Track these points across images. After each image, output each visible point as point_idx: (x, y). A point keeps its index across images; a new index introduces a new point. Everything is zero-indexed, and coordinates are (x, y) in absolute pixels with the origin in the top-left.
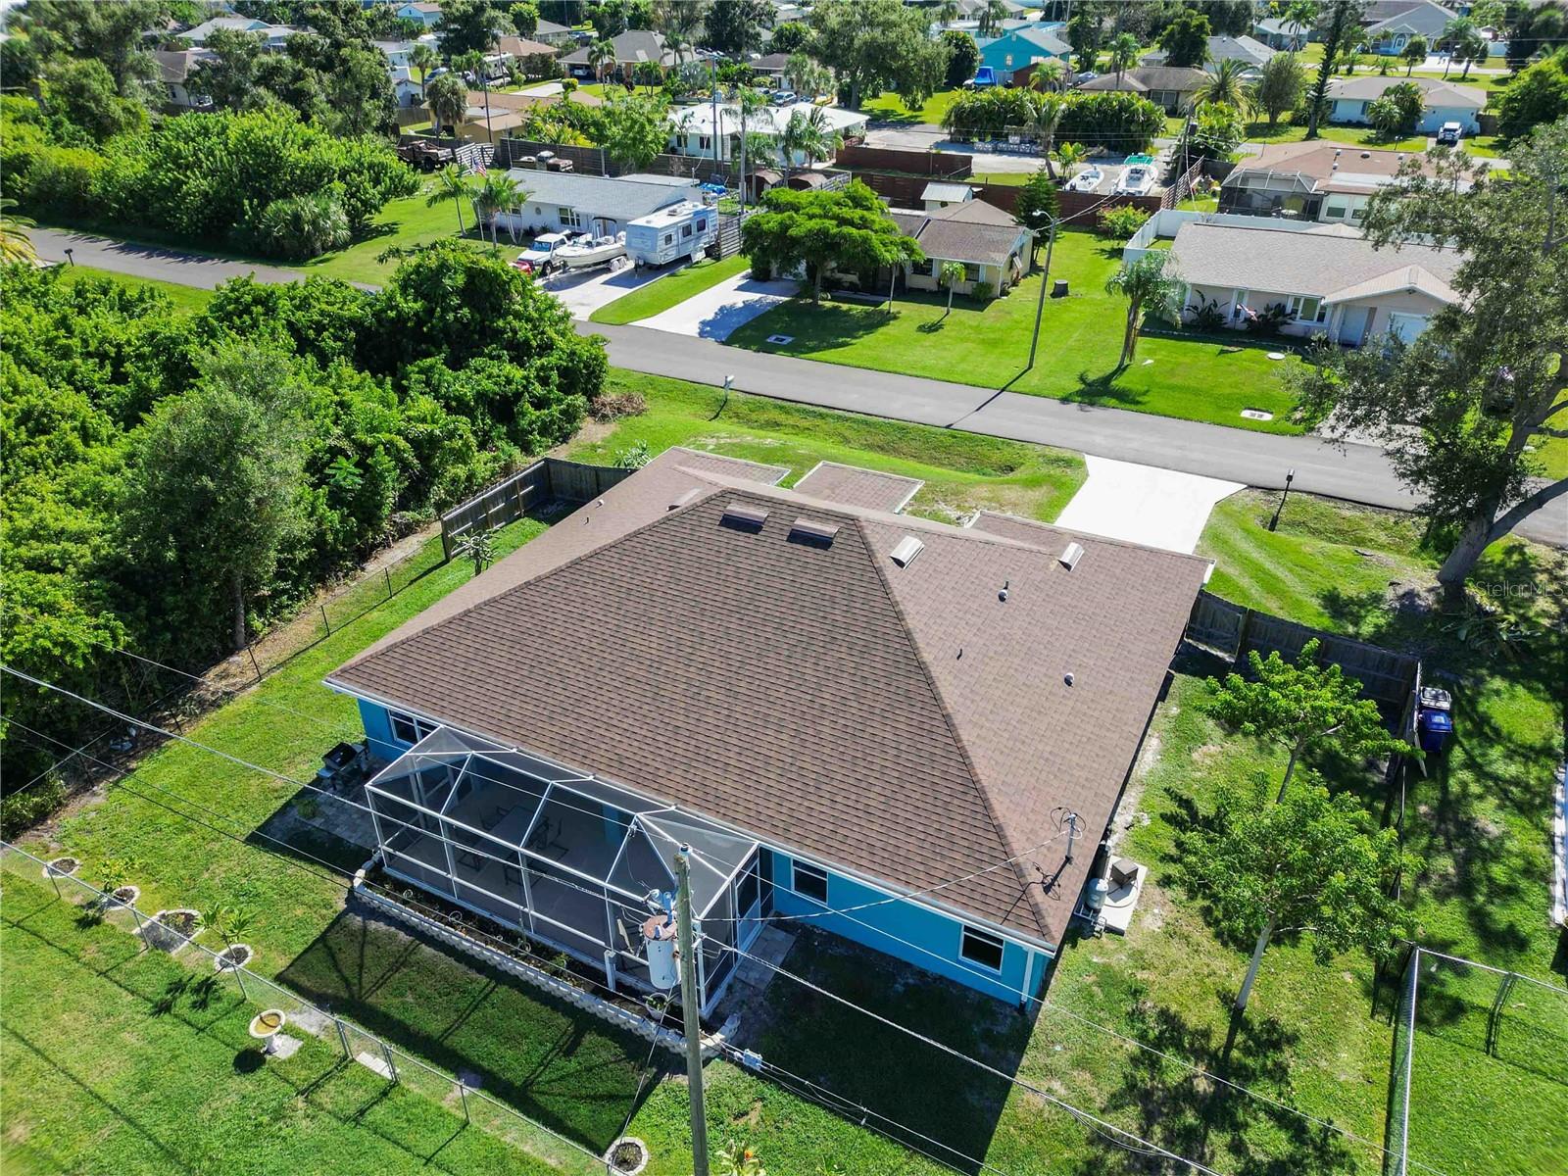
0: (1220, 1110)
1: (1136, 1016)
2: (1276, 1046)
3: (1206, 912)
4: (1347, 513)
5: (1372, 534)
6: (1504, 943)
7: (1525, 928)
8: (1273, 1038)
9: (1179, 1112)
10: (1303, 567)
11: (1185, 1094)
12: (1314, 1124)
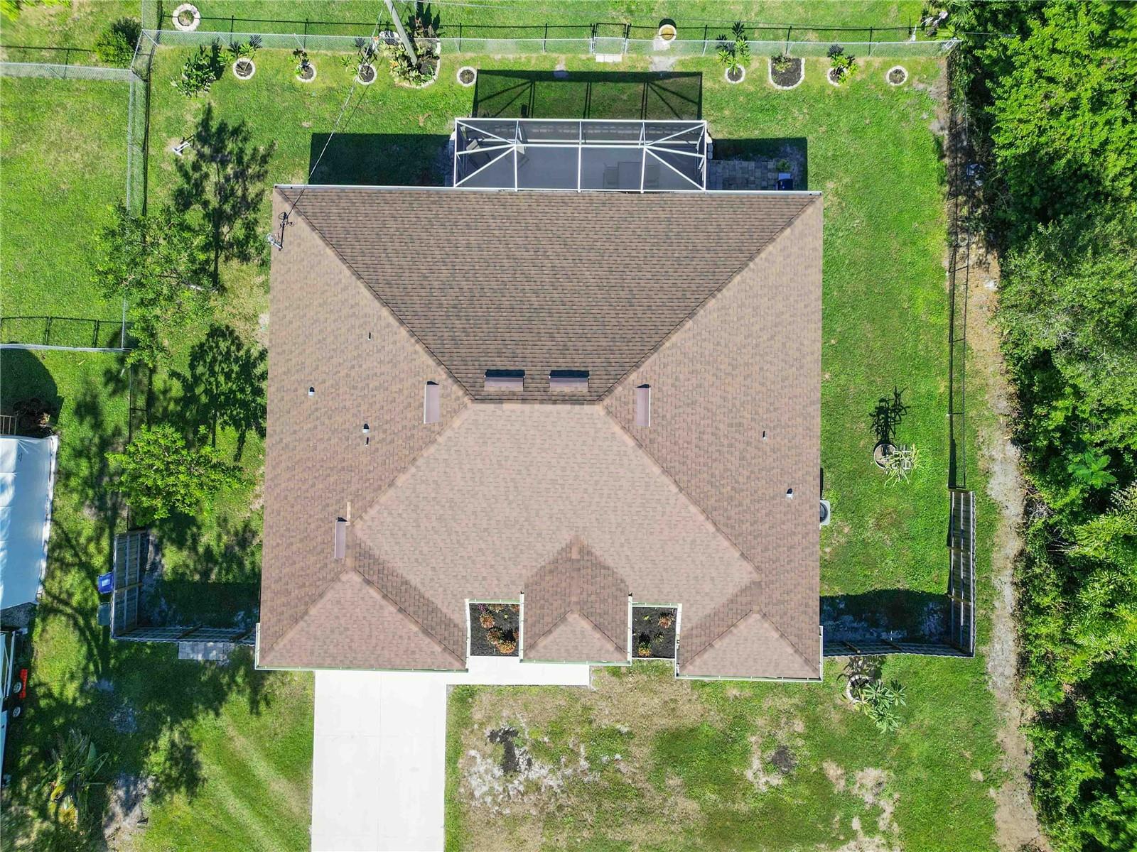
0: (216, 220)
1: (260, 250)
3: (239, 347)
7: (75, 424)
10: (221, 832)
11: (232, 219)
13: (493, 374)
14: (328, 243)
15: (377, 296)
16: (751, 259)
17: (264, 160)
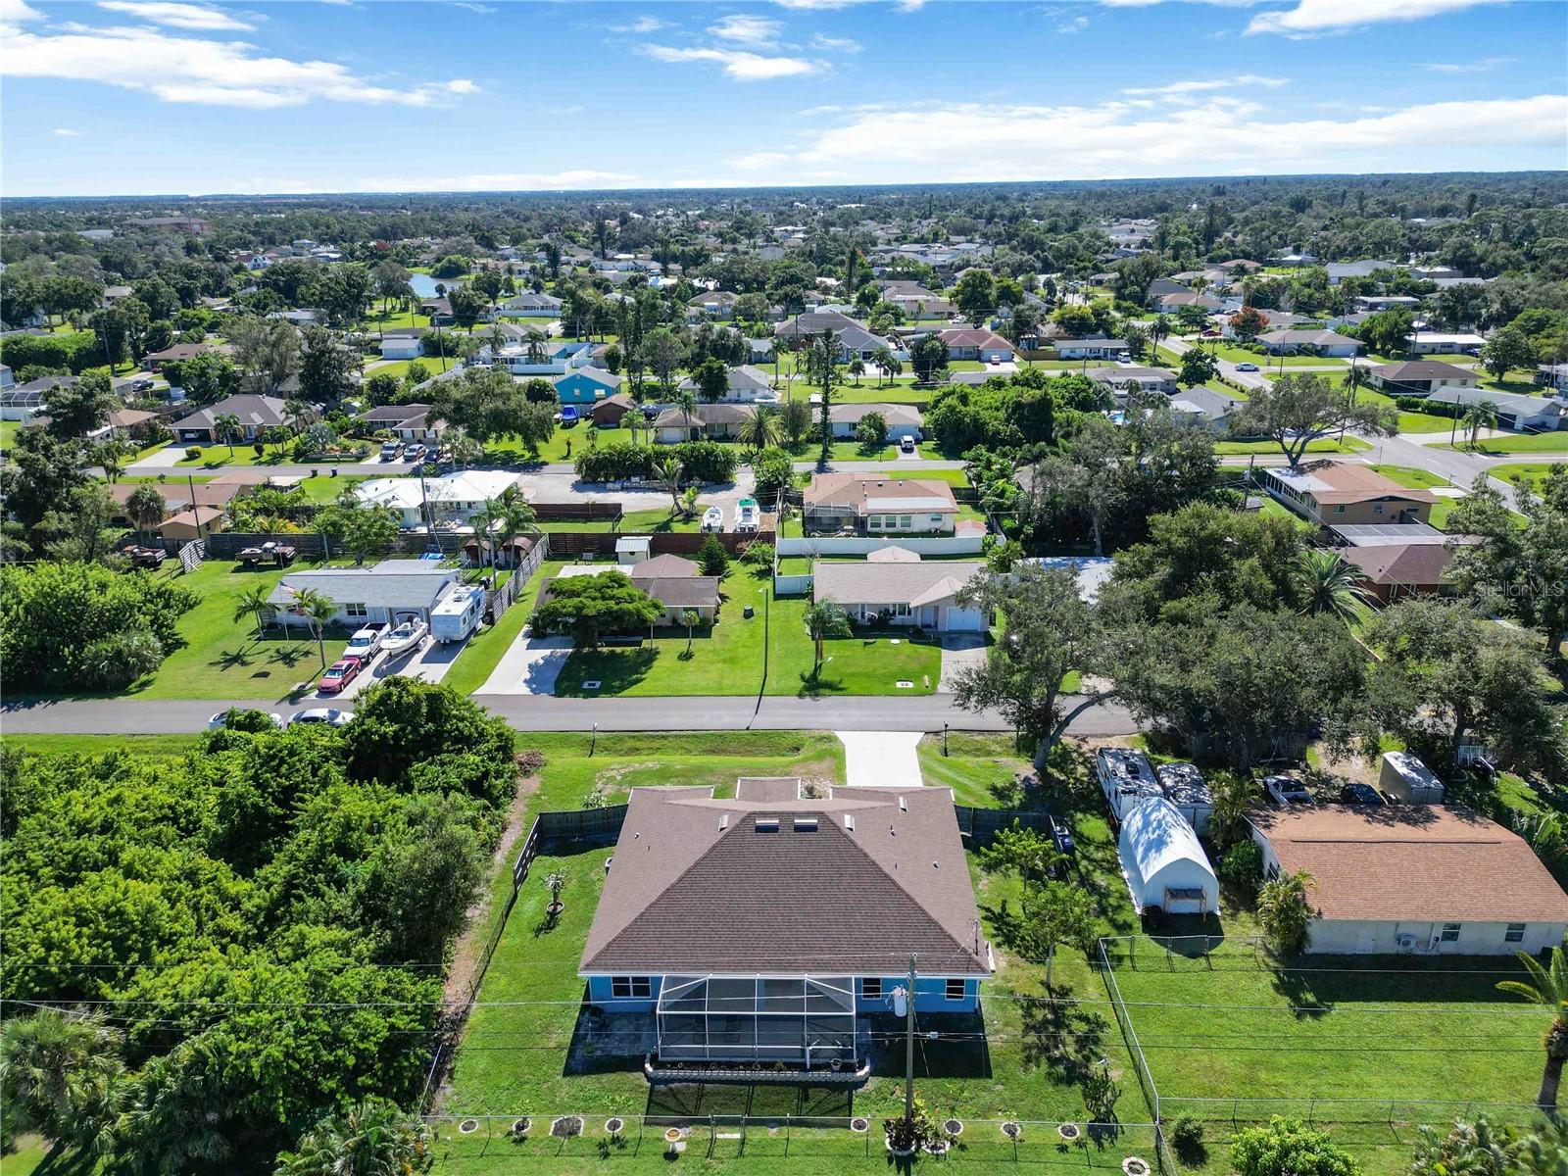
0: (1059, 1023)
1: (1015, 1001)
2: (1067, 994)
3: (1019, 952)
4: (978, 738)
5: (993, 748)
6: (1124, 928)
7: (1129, 920)
8: (1064, 992)
9: (1046, 1028)
10: (973, 776)
11: (1045, 1022)
12: (1091, 1016)
13: (812, 828)
14: (936, 924)
15: (894, 882)
16: (642, 914)
17: (1028, 1060)
